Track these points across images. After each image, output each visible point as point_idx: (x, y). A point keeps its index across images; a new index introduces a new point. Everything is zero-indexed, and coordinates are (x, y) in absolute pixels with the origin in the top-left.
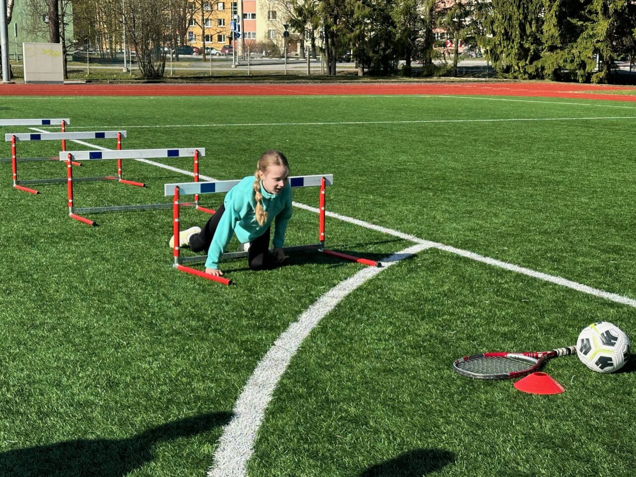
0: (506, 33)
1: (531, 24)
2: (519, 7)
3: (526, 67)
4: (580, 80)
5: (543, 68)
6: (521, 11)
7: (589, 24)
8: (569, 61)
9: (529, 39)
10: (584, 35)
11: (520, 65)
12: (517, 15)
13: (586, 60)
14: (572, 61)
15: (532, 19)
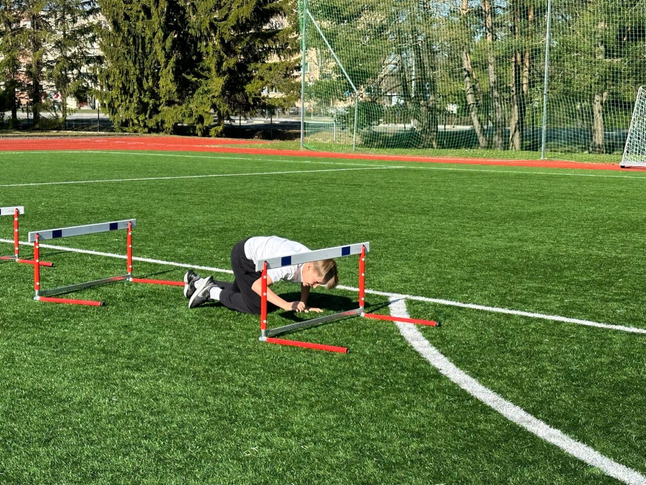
0: (124, 87)
1: (147, 79)
2: (135, 63)
3: (146, 121)
4: (199, 133)
5: (163, 122)
6: (137, 66)
7: (202, 80)
8: (187, 115)
9: (147, 93)
10: (200, 90)
11: (140, 119)
12: (134, 71)
13: (204, 115)
14: (191, 115)
15: (148, 75)
